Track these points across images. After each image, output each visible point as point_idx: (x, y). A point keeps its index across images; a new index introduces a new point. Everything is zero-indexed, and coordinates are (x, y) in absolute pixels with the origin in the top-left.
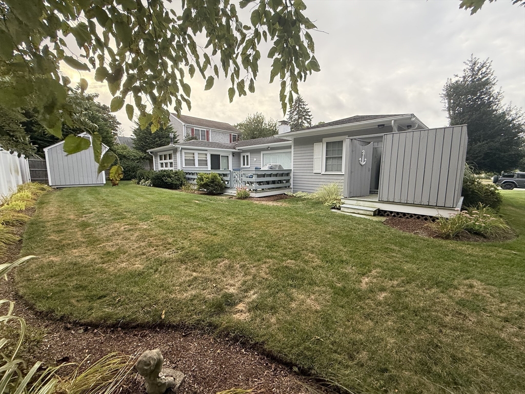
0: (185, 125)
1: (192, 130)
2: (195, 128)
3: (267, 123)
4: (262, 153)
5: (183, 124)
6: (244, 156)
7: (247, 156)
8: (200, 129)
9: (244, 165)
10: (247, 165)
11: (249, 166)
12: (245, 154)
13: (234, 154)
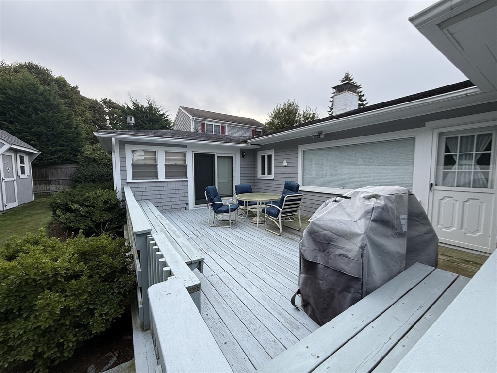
0: (193, 119)
1: (203, 125)
2: (206, 123)
3: (302, 113)
4: (301, 148)
5: (191, 117)
6: (263, 157)
7: (270, 157)
8: (214, 124)
9: (263, 173)
10: (270, 173)
11: (272, 177)
12: (266, 153)
13: (243, 153)
